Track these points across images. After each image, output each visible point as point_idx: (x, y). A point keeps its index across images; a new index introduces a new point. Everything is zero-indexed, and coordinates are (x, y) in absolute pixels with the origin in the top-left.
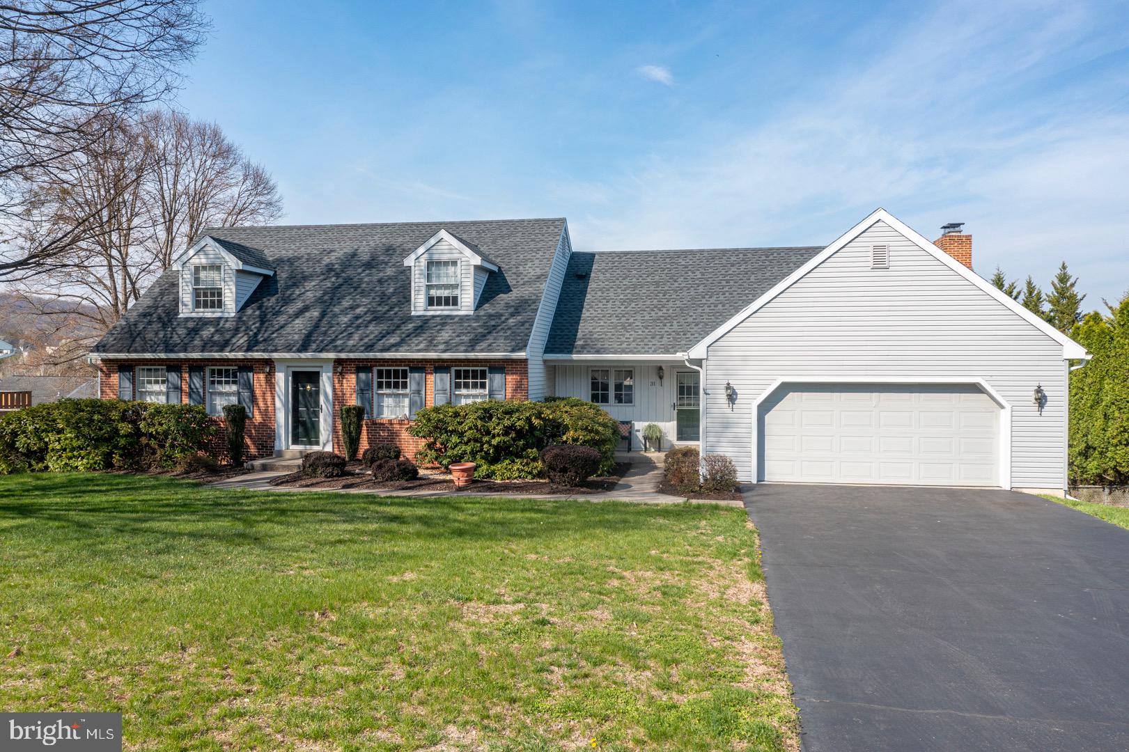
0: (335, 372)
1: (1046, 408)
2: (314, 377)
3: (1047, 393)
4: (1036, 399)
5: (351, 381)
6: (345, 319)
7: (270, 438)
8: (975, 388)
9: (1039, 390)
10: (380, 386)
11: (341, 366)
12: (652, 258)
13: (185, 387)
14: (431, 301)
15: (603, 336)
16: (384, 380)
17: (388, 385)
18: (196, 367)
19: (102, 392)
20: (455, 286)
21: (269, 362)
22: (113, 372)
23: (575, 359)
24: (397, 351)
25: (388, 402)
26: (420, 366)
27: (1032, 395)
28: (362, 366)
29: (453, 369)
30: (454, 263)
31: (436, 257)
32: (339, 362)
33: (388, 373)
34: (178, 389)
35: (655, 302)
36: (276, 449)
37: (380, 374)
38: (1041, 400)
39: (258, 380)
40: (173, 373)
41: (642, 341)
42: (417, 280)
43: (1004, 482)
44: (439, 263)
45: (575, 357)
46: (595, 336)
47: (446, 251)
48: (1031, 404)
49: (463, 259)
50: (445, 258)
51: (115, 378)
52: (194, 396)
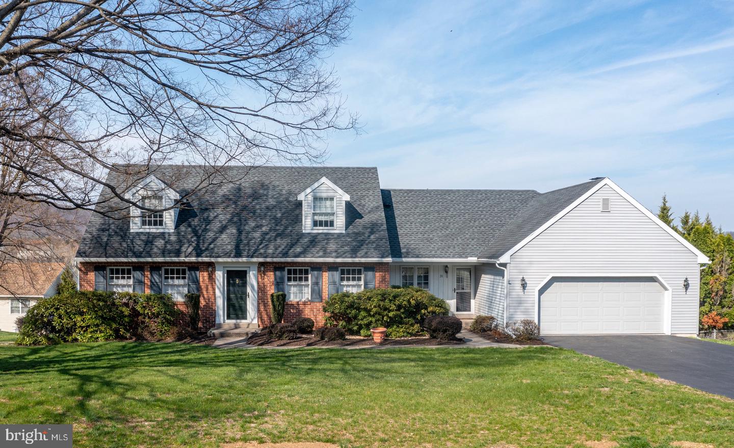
0: (259, 271)
1: (688, 290)
2: (242, 275)
3: (689, 282)
4: (684, 285)
5: (270, 277)
6: (257, 235)
7: (212, 315)
8: (652, 279)
9: (686, 280)
10: (289, 279)
11: (263, 267)
12: (428, 195)
13: (147, 281)
14: (315, 224)
15: (417, 246)
16: (292, 276)
17: (295, 279)
18: (155, 267)
19: (81, 285)
20: (333, 214)
21: (211, 264)
22: (90, 271)
23: (404, 261)
24: (305, 257)
25: (293, 290)
26: (318, 267)
27: (683, 283)
28: (278, 267)
29: (340, 269)
30: (332, 199)
31: (319, 195)
32: (261, 264)
33: (295, 272)
34: (141, 283)
35: (441, 224)
36: (217, 322)
37: (289, 272)
38: (686, 286)
39: (203, 276)
40: (138, 272)
41: (443, 250)
42: (306, 210)
43: (667, 330)
44: (321, 199)
45: (404, 260)
46: (412, 246)
47: (325, 191)
48: (681, 288)
49: (338, 197)
50: (324, 195)
51: (92, 276)
52: (154, 288)
